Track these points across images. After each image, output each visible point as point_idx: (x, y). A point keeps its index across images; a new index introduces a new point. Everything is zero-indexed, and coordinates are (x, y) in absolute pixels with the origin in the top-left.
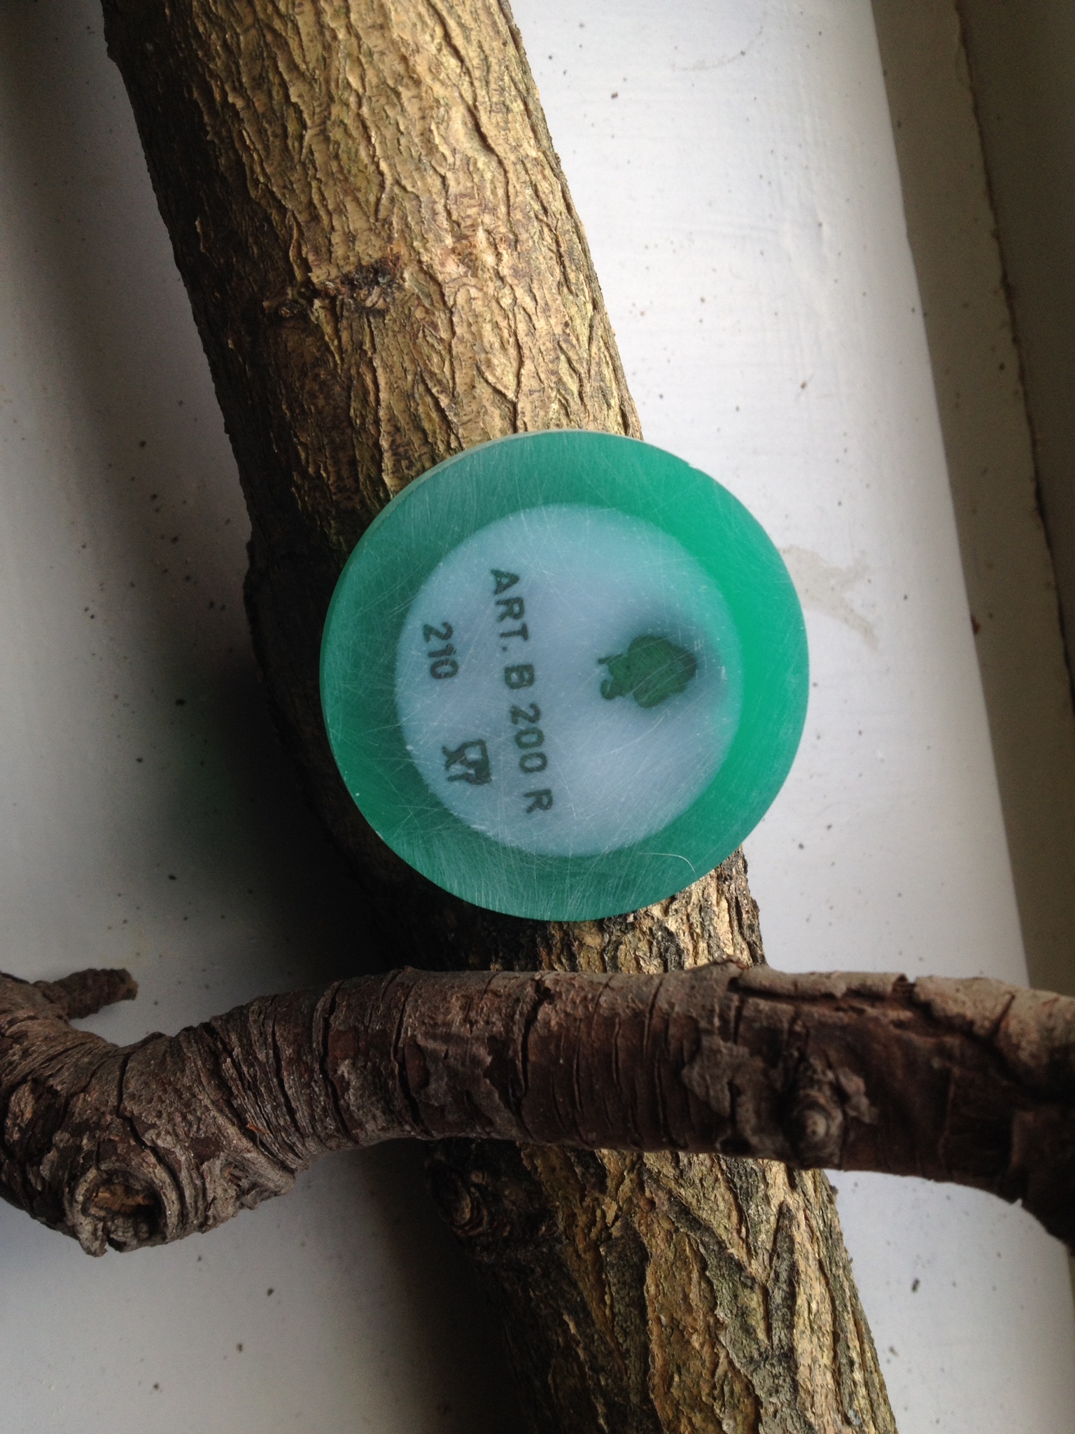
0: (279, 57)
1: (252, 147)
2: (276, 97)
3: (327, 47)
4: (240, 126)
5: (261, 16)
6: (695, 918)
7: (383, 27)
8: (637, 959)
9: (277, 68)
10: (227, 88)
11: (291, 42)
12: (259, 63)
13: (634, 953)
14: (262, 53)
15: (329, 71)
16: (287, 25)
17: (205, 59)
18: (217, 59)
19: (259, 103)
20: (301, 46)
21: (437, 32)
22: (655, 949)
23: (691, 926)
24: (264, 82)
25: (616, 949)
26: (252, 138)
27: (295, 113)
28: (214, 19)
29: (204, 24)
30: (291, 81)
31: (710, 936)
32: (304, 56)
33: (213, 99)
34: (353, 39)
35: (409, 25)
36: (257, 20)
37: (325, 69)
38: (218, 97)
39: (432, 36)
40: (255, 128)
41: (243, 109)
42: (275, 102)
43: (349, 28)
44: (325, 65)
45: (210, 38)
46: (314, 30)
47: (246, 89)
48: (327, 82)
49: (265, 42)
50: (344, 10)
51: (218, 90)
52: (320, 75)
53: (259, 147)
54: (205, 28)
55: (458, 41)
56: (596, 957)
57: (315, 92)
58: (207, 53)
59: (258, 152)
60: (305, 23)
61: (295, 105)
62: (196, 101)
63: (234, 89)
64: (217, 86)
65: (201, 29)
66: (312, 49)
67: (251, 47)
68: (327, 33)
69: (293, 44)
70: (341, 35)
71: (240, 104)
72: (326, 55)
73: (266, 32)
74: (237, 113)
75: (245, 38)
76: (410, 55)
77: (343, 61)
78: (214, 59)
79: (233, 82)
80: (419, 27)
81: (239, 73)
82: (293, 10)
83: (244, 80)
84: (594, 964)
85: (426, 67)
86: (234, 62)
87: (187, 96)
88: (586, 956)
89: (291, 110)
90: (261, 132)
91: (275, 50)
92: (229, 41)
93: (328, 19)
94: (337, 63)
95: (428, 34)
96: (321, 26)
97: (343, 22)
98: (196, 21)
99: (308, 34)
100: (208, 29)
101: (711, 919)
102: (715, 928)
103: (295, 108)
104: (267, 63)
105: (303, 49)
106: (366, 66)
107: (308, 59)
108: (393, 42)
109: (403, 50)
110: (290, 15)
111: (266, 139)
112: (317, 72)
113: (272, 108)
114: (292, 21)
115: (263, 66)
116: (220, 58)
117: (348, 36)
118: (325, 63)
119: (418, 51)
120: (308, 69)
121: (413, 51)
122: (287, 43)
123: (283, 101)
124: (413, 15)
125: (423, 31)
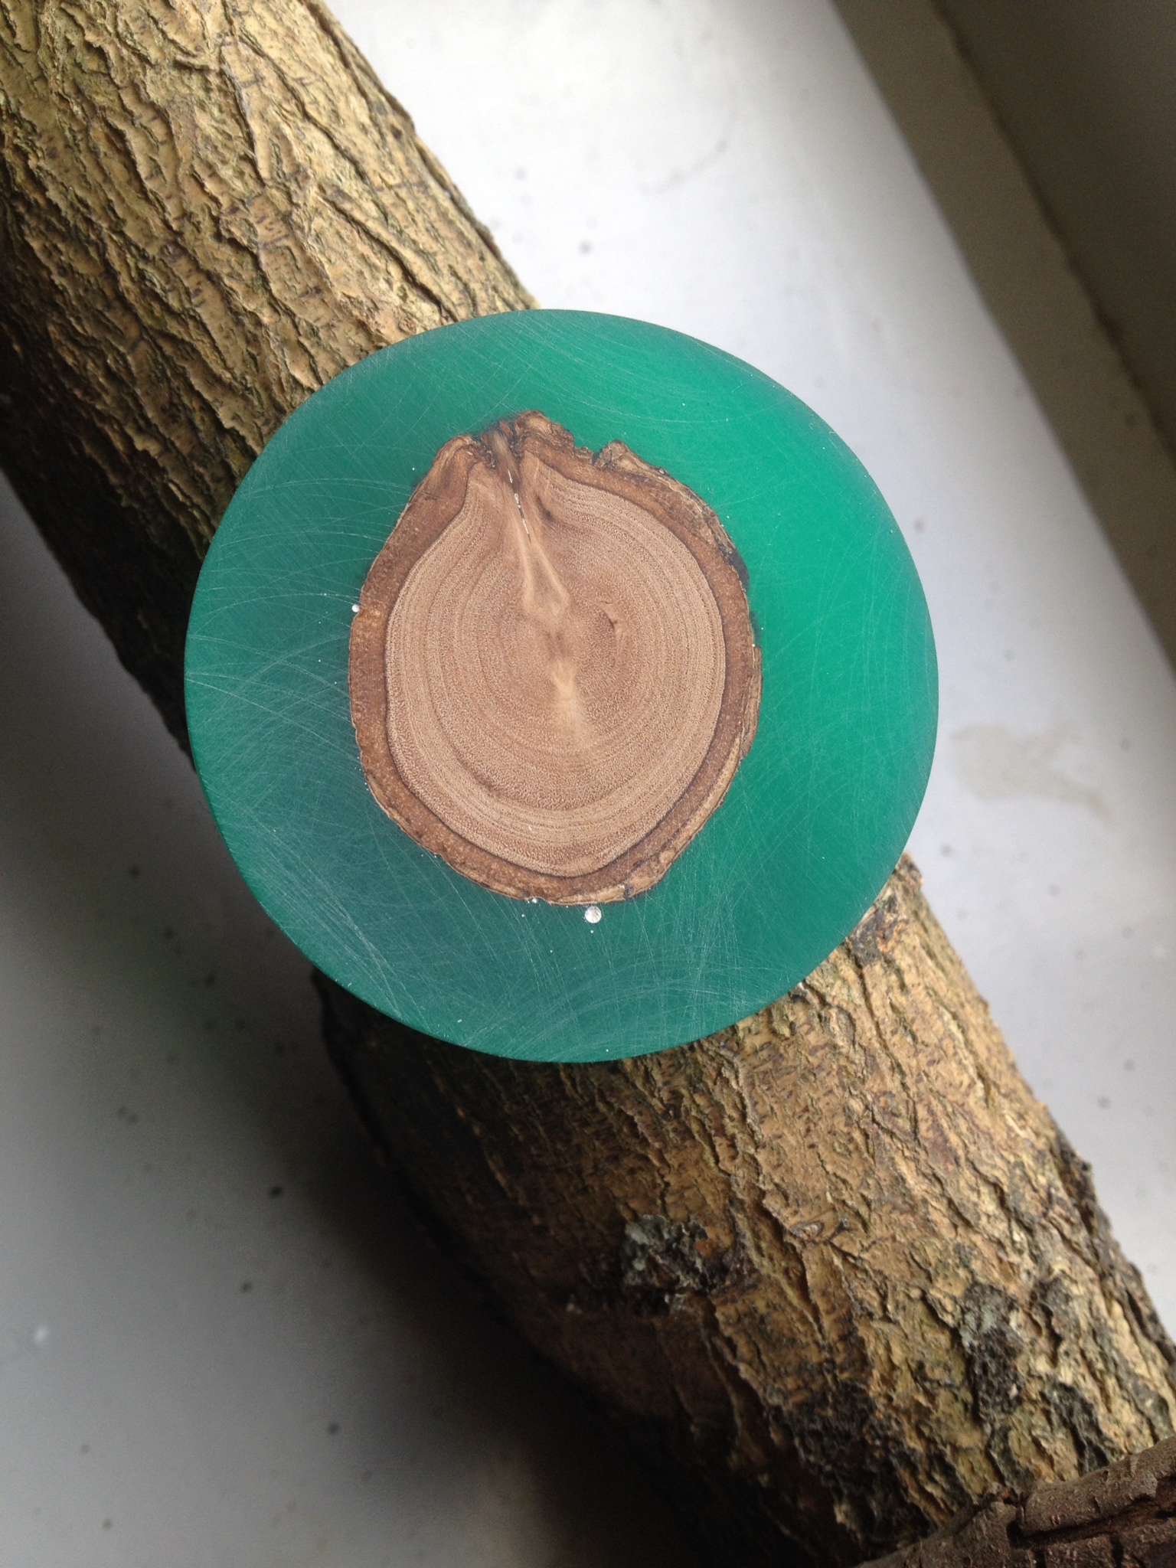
0: (190, 371)
1: (188, 503)
2: (201, 428)
3: (252, 340)
4: (163, 478)
5: (148, 321)
6: (1092, 1352)
7: (320, 289)
8: (1036, 1442)
9: (191, 387)
10: (130, 432)
11: (199, 346)
12: (163, 386)
13: (1030, 1434)
14: (164, 372)
15: (264, 372)
16: (187, 324)
17: (87, 399)
18: (104, 395)
19: (180, 440)
20: (216, 348)
21: (393, 274)
22: (1055, 1418)
23: (1090, 1365)
24: (179, 410)
25: (1005, 1438)
26: (185, 491)
27: (235, 441)
28: (84, 343)
29: (72, 353)
30: (216, 400)
31: (1116, 1365)
32: (224, 361)
33: (113, 450)
34: (285, 319)
35: (354, 277)
36: (143, 328)
37: (258, 370)
38: (119, 445)
39: (388, 282)
40: (185, 477)
41: (160, 455)
42: (202, 435)
43: (274, 304)
44: (256, 364)
45: (85, 369)
46: (226, 321)
47: (156, 426)
48: (267, 388)
49: (164, 356)
50: (260, 282)
51: (117, 437)
52: (254, 381)
53: (197, 500)
54: (75, 358)
55: (425, 276)
56: (980, 1457)
57: (253, 406)
58: (87, 389)
59: (198, 507)
60: (212, 315)
61: (232, 432)
62: (91, 458)
63: (140, 430)
64: (114, 431)
65: (70, 361)
66: (231, 348)
67: (146, 367)
68: (246, 321)
69: (203, 348)
70: (266, 317)
71: (153, 449)
72: (254, 352)
73: (161, 342)
74: (152, 462)
75: (135, 359)
76: (367, 317)
77: (279, 353)
78: (99, 396)
79: (136, 421)
80: (367, 275)
81: (140, 407)
82: (190, 302)
83: (150, 415)
84: (980, 1468)
85: (394, 327)
86: (129, 394)
87: (76, 453)
88: (966, 1462)
89: (229, 441)
90: (195, 480)
91: (180, 363)
92: (113, 366)
93: (241, 301)
94: (271, 358)
95: (382, 280)
96: (236, 314)
97: (263, 298)
98: (60, 351)
99: (221, 329)
100: (80, 358)
101: (1110, 1341)
102: (1118, 1351)
103: (232, 435)
104: (175, 383)
105: (219, 352)
106: (313, 352)
107: (230, 363)
108: (340, 307)
109: (356, 312)
110: (188, 310)
111: (204, 488)
112: (248, 377)
113: (201, 444)
114: (193, 318)
115: (170, 388)
116: (107, 392)
117: (276, 316)
118: (255, 361)
119: (376, 308)
120: (235, 378)
121: (369, 309)
122: (194, 350)
123: (213, 429)
124: (353, 260)
125: (376, 279)
